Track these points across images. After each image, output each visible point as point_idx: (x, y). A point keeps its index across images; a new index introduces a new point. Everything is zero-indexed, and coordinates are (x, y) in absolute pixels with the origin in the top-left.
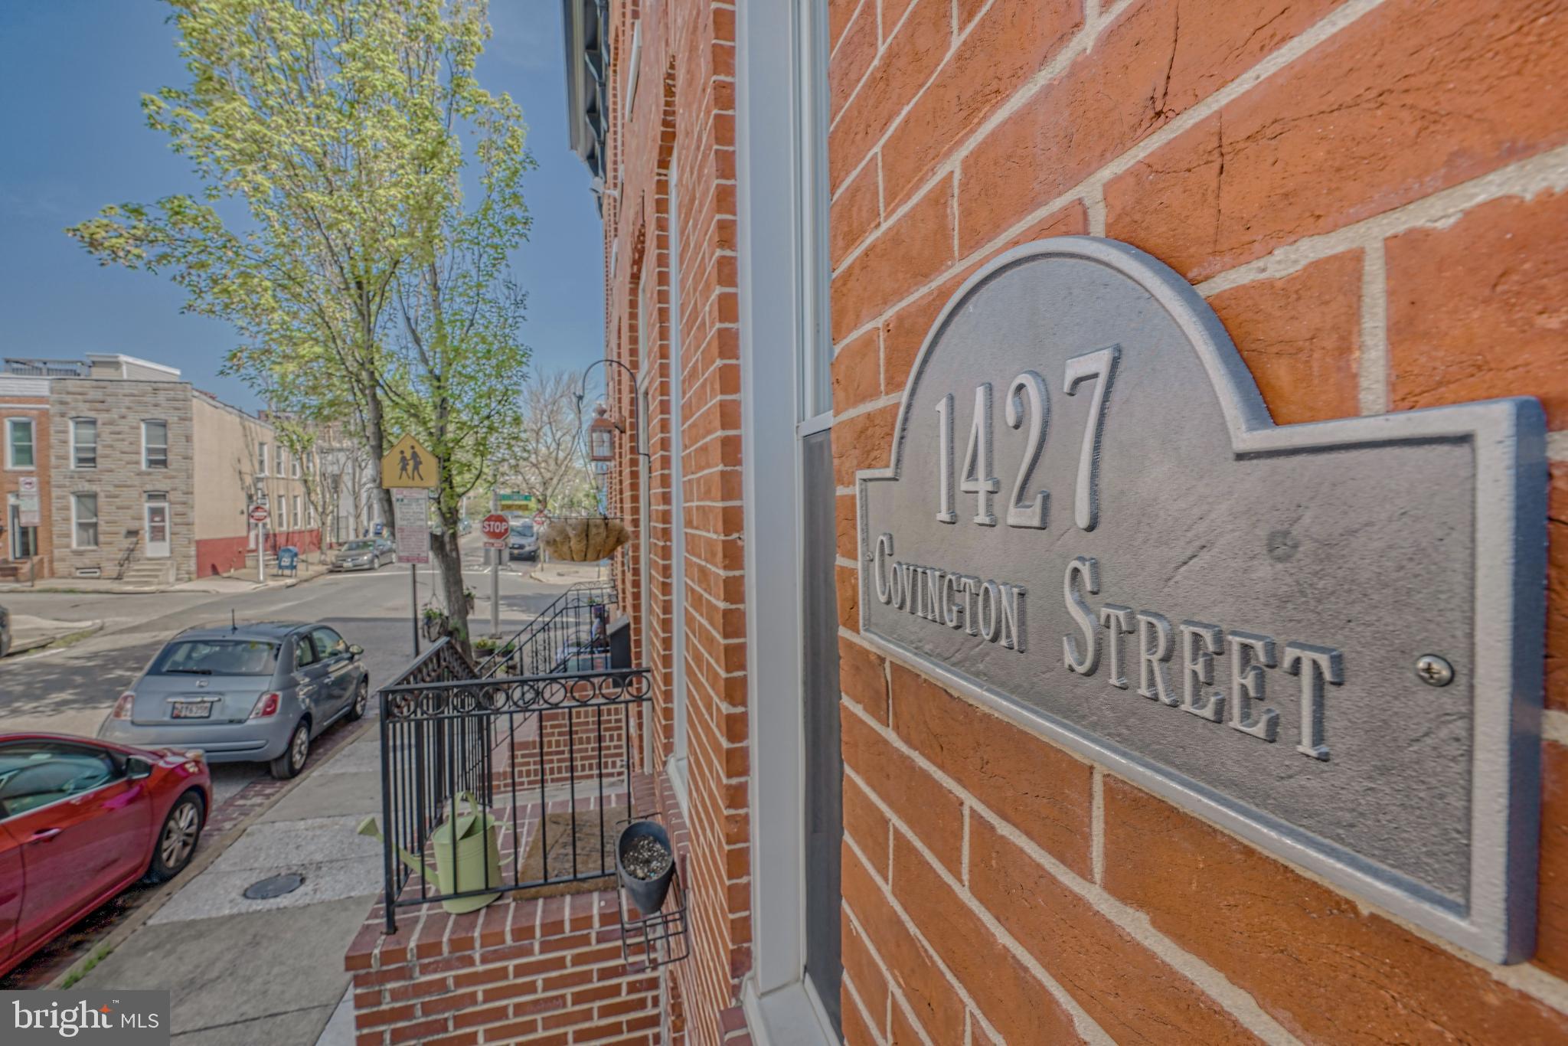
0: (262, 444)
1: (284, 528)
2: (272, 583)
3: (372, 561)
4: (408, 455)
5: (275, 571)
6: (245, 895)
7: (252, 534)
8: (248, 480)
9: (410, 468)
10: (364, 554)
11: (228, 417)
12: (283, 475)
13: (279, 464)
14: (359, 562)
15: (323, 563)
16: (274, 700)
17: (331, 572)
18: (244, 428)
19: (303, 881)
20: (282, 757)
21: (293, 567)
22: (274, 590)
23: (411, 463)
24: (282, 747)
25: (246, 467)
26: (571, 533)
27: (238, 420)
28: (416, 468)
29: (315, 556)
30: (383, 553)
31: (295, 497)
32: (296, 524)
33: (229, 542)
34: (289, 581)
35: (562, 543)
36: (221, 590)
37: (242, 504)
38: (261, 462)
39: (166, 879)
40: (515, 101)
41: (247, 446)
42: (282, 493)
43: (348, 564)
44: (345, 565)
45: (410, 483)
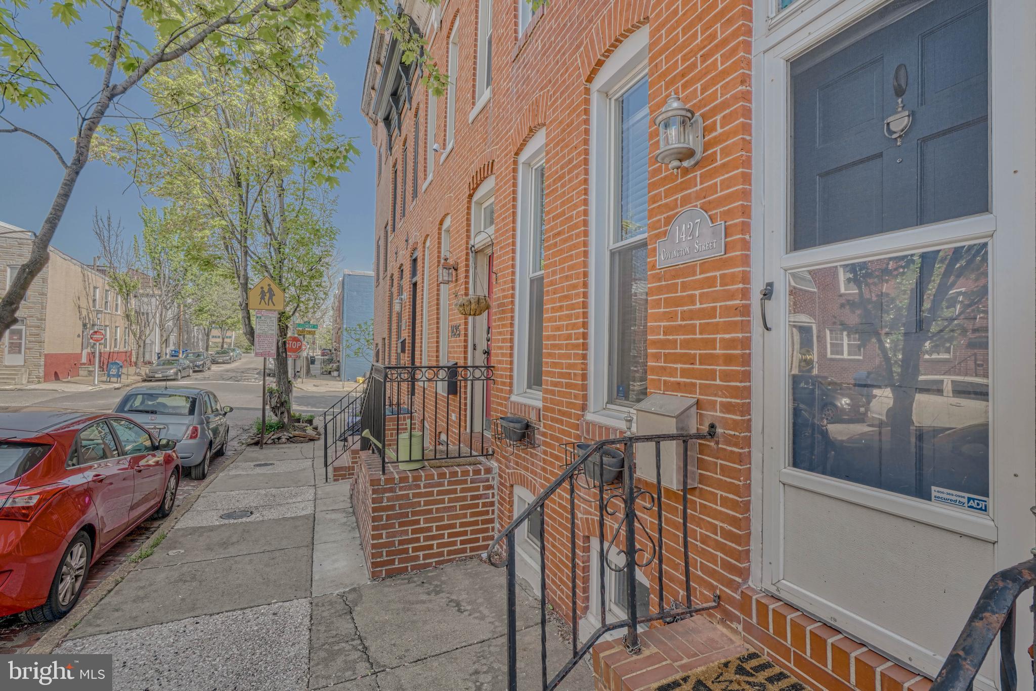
0: (95, 288)
1: (108, 349)
2: (104, 386)
3: (176, 374)
4: (266, 290)
5: (104, 378)
6: (221, 517)
7: (85, 352)
8: (84, 313)
9: (267, 298)
10: (171, 369)
11: (73, 267)
12: (109, 311)
13: (106, 302)
14: (168, 373)
15: (138, 374)
16: (195, 429)
17: (145, 381)
18: (84, 275)
19: (252, 513)
20: (200, 464)
21: (119, 376)
22: (105, 390)
23: (268, 295)
24: (201, 459)
25: (83, 303)
26: (472, 301)
27: (80, 269)
28: (271, 298)
29: (132, 370)
30: (184, 369)
31: (116, 327)
32: (115, 347)
33: (68, 357)
34: (117, 385)
35: (467, 306)
36: (66, 390)
37: (79, 329)
38: (94, 300)
39: (168, 515)
40: (331, 79)
41: (85, 288)
42: (107, 323)
43: (159, 375)
44: (157, 376)
45: (267, 307)
